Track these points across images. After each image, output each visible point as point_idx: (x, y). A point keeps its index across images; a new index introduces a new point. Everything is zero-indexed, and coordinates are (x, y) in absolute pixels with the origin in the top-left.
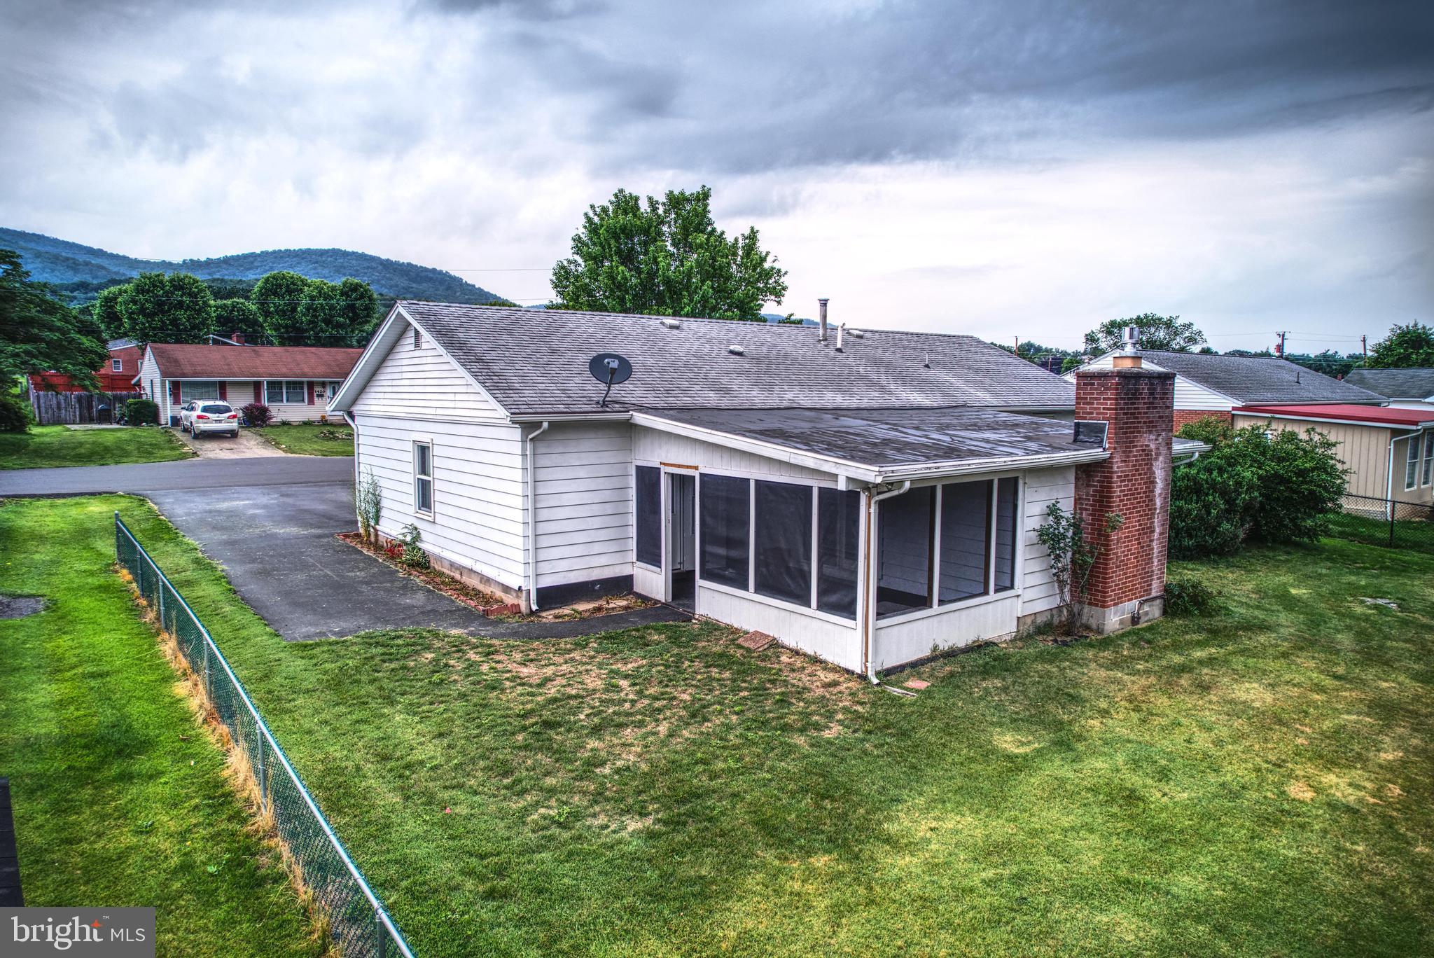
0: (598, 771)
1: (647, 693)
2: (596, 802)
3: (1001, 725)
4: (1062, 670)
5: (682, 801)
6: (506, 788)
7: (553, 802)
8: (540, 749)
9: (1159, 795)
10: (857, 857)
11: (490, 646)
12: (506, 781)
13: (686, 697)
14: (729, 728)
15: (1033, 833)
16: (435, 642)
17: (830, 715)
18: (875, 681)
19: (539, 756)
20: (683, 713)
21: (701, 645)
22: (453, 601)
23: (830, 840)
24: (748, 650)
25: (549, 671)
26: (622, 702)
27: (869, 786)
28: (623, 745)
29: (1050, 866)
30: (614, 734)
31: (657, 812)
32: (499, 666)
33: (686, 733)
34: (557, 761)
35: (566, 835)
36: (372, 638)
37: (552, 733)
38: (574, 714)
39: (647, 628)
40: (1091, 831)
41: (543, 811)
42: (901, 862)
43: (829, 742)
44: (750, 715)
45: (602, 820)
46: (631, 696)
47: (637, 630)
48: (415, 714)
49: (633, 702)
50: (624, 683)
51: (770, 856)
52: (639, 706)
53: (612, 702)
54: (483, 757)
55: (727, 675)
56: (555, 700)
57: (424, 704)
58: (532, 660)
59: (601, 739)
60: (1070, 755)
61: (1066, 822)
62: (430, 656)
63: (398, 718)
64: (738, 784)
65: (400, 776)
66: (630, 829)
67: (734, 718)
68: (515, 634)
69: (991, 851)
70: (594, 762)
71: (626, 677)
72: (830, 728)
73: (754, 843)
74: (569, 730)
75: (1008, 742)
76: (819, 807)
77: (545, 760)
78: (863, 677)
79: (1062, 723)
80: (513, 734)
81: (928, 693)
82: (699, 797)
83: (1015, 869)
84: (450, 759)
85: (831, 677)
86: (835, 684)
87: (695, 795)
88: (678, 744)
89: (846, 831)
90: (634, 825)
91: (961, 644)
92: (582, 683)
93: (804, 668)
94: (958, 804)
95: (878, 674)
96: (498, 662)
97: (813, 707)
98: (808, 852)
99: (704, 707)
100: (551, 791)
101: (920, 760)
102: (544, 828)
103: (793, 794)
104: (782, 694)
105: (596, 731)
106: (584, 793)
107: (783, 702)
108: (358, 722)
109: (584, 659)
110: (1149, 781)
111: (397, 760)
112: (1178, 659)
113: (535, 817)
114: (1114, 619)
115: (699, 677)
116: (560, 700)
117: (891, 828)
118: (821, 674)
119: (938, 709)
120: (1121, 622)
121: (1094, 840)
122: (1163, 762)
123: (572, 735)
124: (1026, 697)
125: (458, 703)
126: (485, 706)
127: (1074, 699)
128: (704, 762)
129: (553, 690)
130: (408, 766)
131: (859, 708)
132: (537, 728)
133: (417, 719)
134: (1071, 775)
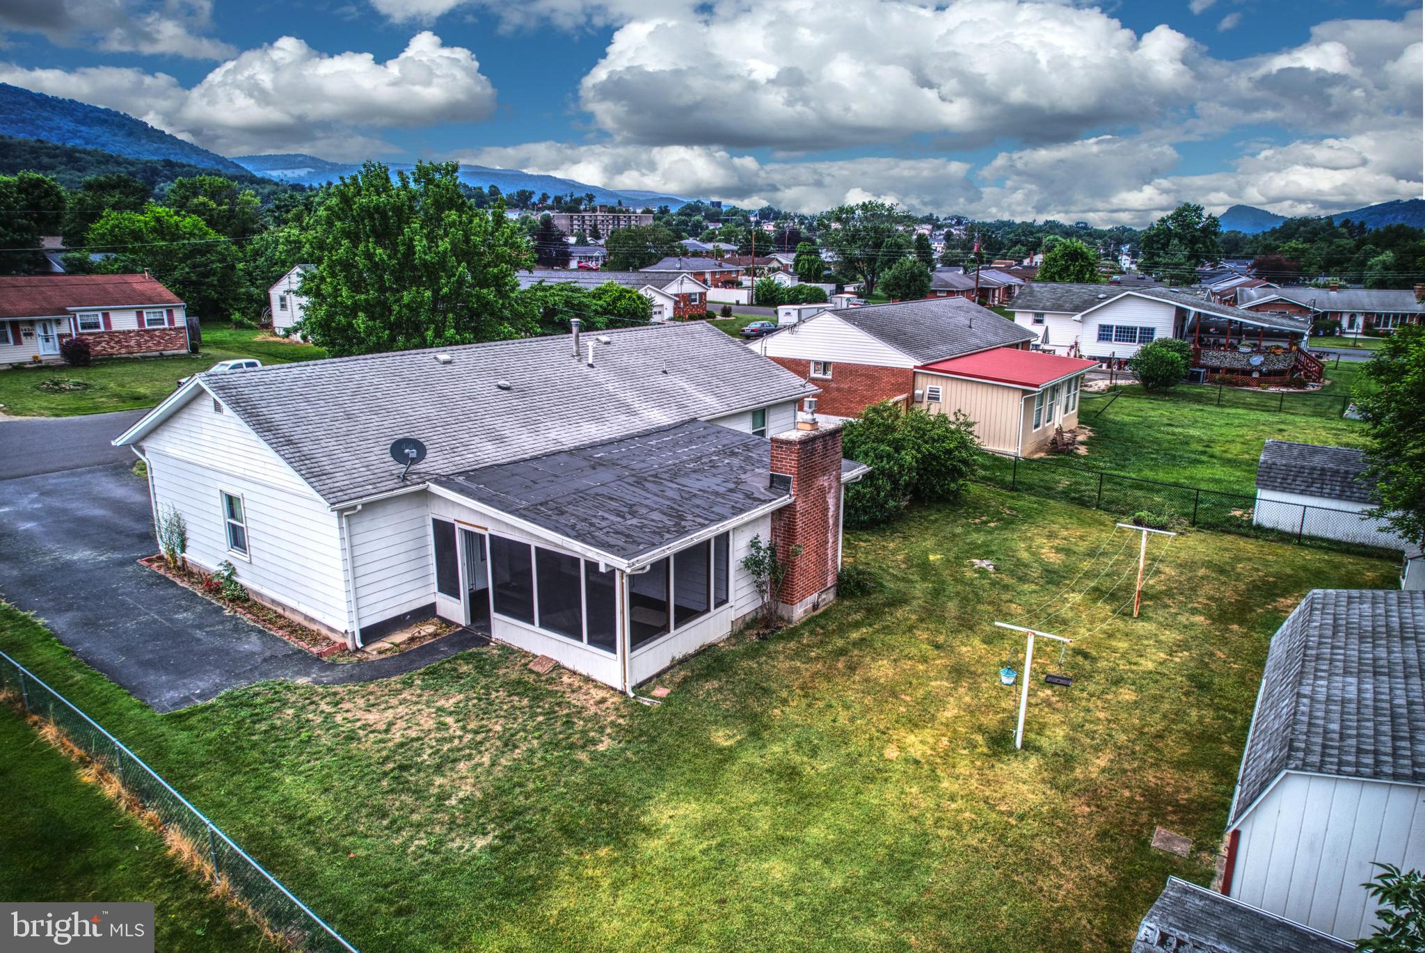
0: (447, 803)
1: (469, 727)
2: (451, 829)
3: (716, 722)
4: (760, 664)
5: (509, 820)
6: (387, 828)
7: (422, 835)
8: (402, 790)
9: (809, 769)
10: (625, 845)
11: (335, 694)
12: (385, 823)
13: (498, 728)
14: (532, 752)
15: (732, 811)
16: (289, 696)
17: (602, 730)
18: (632, 695)
19: (403, 797)
20: (498, 743)
21: (501, 672)
22: (286, 643)
23: (608, 835)
24: (538, 674)
25: (390, 714)
26: (451, 739)
27: (631, 788)
28: (461, 778)
29: (740, 834)
30: (452, 769)
31: (494, 830)
32: (349, 715)
33: (503, 761)
34: (417, 799)
35: (437, 859)
36: (234, 699)
37: (405, 774)
38: (419, 755)
39: (456, 658)
40: (766, 804)
41: (417, 842)
42: (652, 845)
43: (603, 755)
44: (546, 737)
45: (458, 842)
46: (459, 733)
47: (449, 662)
48: (301, 773)
49: (460, 738)
50: (449, 720)
51: (569, 852)
52: (465, 740)
53: (444, 739)
54: (363, 805)
55: (525, 702)
56: (402, 745)
57: (303, 763)
58: (373, 705)
59: (444, 776)
60: (759, 743)
61: (752, 798)
62: (291, 712)
63: (288, 780)
64: (546, 800)
65: (308, 832)
66: (479, 846)
67: (535, 742)
68: (351, 678)
69: (707, 827)
70: (443, 797)
71: (451, 713)
72: (602, 742)
73: (559, 845)
74: (419, 771)
75: (721, 737)
76: (600, 810)
77: (407, 799)
78: (623, 693)
79: (756, 715)
80: (379, 780)
81: (667, 701)
82: (520, 814)
83: (719, 839)
84: (339, 811)
85: (600, 694)
86: (603, 700)
87: (518, 813)
88: (498, 772)
89: (618, 826)
90: (481, 842)
91: (691, 651)
92: (418, 724)
93: (580, 688)
94: (688, 794)
95: (633, 689)
96: (347, 711)
97: (590, 725)
98: (596, 846)
99: (512, 735)
100: (419, 826)
101: (662, 761)
102: (422, 856)
103: (582, 803)
104: (567, 715)
105: (439, 769)
106: (442, 823)
107: (569, 723)
108: (258, 788)
109: (414, 699)
110: (805, 759)
111: (301, 817)
112: (840, 643)
113: (413, 848)
114: (799, 611)
115: (505, 707)
116: (406, 744)
117: (645, 820)
118: (593, 691)
119: (675, 715)
120: (805, 611)
121: (767, 810)
122: (816, 742)
123: (422, 775)
124: (735, 694)
125: (328, 758)
126: (350, 758)
127: (766, 691)
128: (520, 785)
129: (398, 735)
130: (311, 822)
131: (621, 721)
132: (396, 773)
133: (303, 779)
134: (758, 761)
